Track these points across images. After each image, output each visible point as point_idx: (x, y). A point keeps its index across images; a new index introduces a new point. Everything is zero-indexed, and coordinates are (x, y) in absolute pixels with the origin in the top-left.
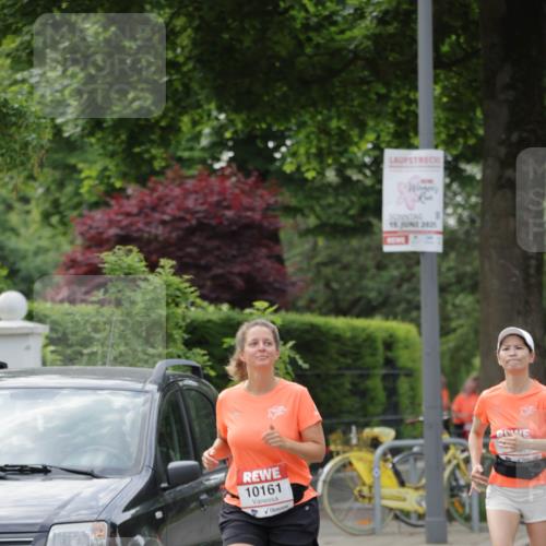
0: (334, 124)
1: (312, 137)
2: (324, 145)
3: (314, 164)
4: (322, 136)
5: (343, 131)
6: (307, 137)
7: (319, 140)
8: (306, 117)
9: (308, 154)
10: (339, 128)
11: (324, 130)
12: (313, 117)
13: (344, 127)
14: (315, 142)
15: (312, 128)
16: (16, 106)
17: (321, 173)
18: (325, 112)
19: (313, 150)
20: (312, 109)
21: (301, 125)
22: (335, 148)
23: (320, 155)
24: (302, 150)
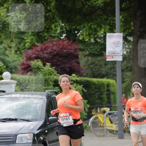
0: (93, 26)
2: (90, 32)
3: (88, 37)
4: (90, 30)
5: (95, 28)
6: (86, 30)
8: (86, 25)
9: (86, 35)
10: (94, 27)
11: (90, 28)
12: (87, 25)
13: (96, 27)
14: (88, 31)
15: (87, 28)
16: (8, 22)
17: (90, 40)
18: (90, 23)
19: (87, 34)
20: (87, 23)
21: (84, 27)
22: (93, 33)
23: (89, 35)
24: (84, 34)
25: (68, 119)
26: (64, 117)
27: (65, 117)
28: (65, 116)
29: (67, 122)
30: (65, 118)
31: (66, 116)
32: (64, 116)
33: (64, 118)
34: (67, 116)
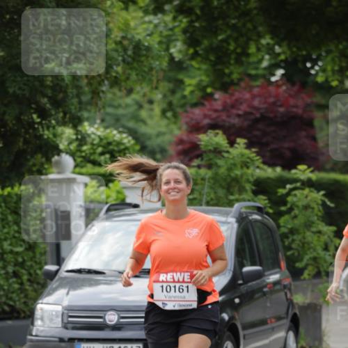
1: (336, 59)
2: (344, 64)
3: (337, 77)
4: (343, 59)
6: (333, 60)
7: (340, 61)
8: (332, 47)
9: (333, 71)
11: (344, 55)
12: (337, 47)
14: (338, 62)
15: (337, 54)
16: (146, 44)
17: (342, 82)
18: (344, 43)
19: (336, 68)
20: (336, 42)
21: (328, 52)
23: (341, 71)
24: (329, 68)
25: (185, 289)
26: (174, 282)
27: (179, 282)
28: (176, 280)
29: (181, 297)
30: (178, 285)
31: (181, 280)
32: (173, 278)
33: (172, 285)
34: (183, 282)
